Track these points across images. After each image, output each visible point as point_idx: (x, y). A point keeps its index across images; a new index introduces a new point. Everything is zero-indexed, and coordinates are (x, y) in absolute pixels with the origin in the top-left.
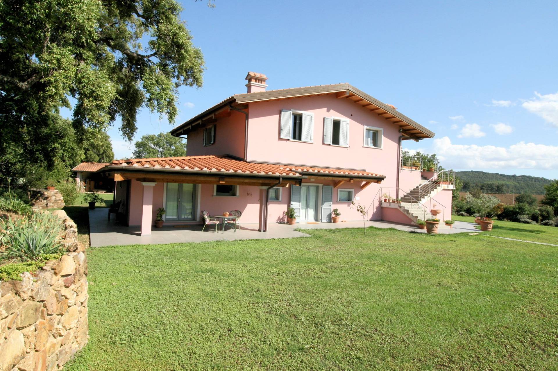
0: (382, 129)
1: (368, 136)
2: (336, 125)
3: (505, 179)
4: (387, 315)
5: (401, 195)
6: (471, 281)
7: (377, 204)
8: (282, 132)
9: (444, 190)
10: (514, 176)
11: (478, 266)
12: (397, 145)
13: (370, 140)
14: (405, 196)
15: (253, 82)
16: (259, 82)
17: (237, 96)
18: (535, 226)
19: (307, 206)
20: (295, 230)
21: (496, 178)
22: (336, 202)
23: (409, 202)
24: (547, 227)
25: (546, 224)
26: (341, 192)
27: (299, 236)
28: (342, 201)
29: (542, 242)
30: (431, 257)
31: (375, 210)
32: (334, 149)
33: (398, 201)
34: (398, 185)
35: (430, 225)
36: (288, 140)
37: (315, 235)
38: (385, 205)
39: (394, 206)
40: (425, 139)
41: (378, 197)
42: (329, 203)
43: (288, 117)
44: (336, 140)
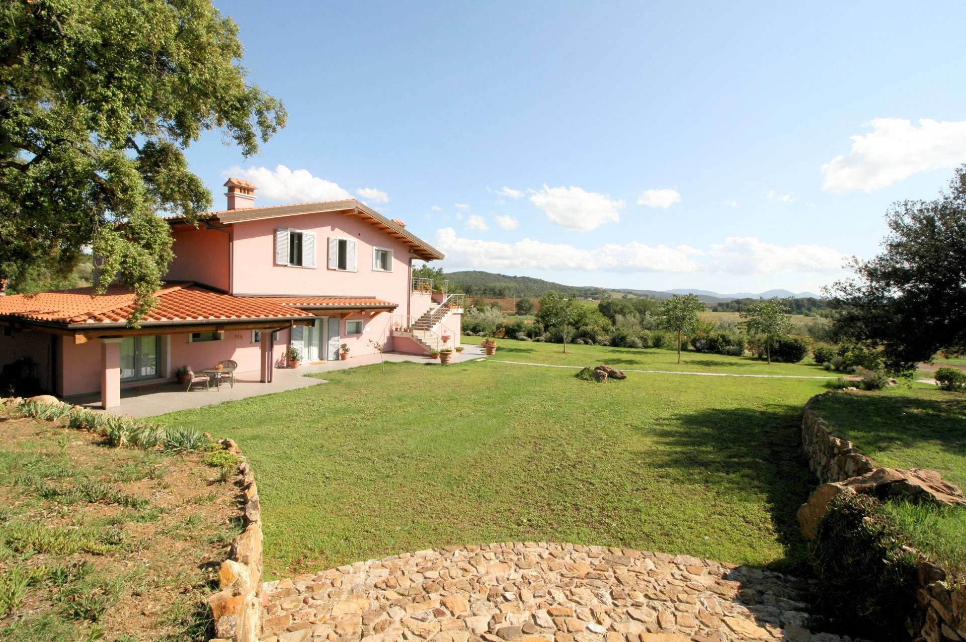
0: (392, 250)
1: (377, 258)
2: (342, 245)
3: (507, 280)
4: (432, 444)
5: (412, 322)
6: (483, 409)
7: (388, 334)
8: (278, 257)
9: (454, 314)
10: (515, 277)
11: (487, 394)
12: (407, 267)
13: (379, 262)
14: (416, 323)
15: (237, 192)
16: (244, 193)
17: (221, 214)
18: (529, 343)
19: (310, 344)
20: (305, 376)
21: (498, 280)
22: (344, 336)
23: (422, 329)
24: (538, 343)
25: (538, 341)
26: (349, 325)
27: (315, 384)
28: (350, 334)
29: (532, 362)
30: (449, 390)
31: (386, 341)
32: (341, 274)
33: (409, 329)
34: (409, 313)
35: (444, 355)
36: (286, 266)
37: (333, 379)
38: (396, 334)
39: (406, 335)
40: (434, 260)
41: (388, 326)
42: (337, 338)
43: (284, 237)
44: (342, 264)
